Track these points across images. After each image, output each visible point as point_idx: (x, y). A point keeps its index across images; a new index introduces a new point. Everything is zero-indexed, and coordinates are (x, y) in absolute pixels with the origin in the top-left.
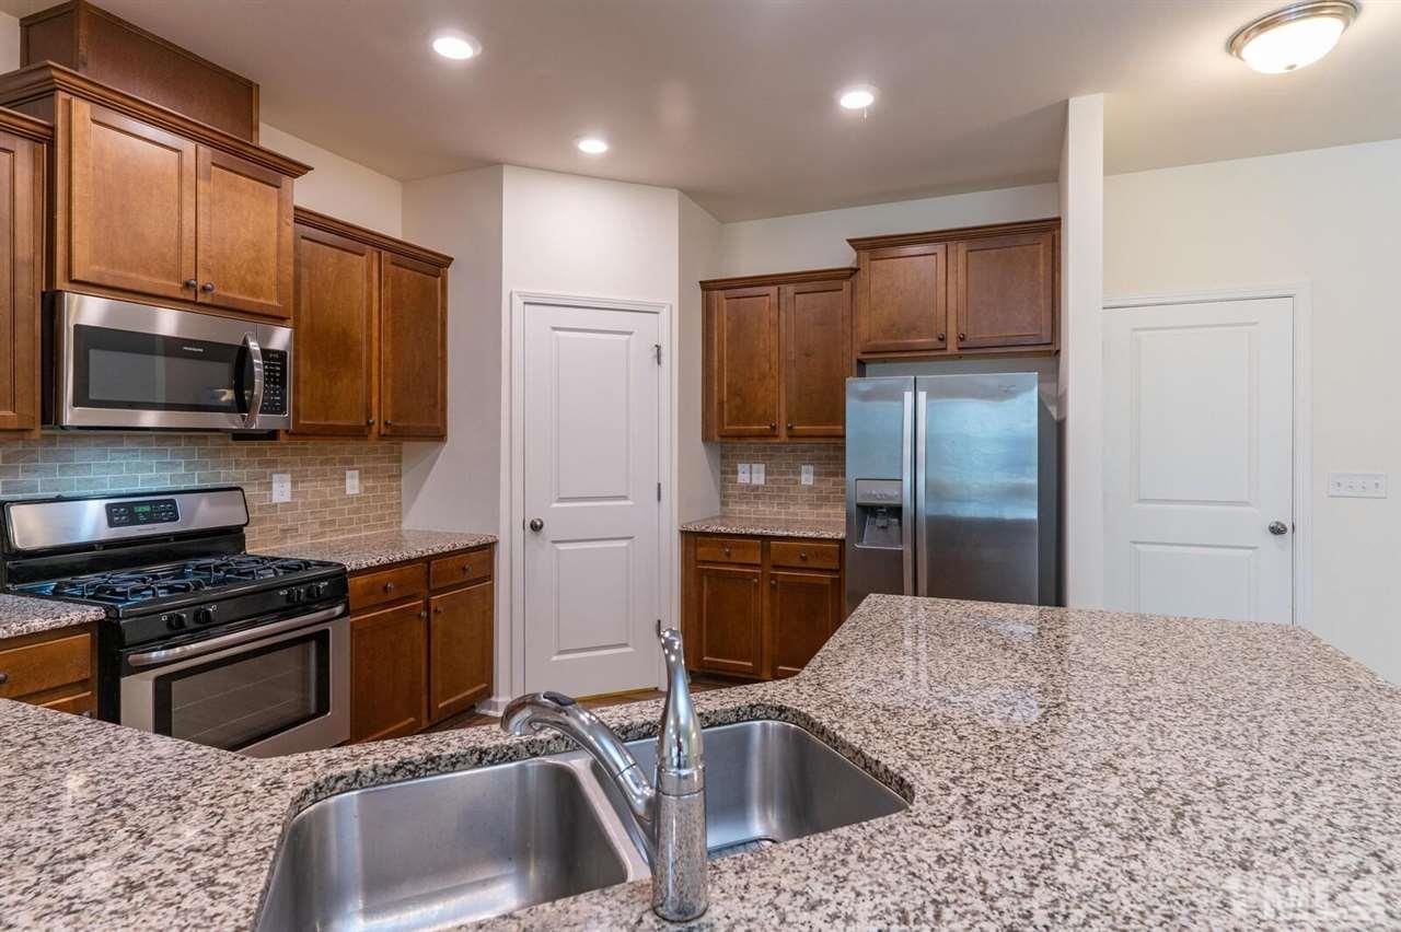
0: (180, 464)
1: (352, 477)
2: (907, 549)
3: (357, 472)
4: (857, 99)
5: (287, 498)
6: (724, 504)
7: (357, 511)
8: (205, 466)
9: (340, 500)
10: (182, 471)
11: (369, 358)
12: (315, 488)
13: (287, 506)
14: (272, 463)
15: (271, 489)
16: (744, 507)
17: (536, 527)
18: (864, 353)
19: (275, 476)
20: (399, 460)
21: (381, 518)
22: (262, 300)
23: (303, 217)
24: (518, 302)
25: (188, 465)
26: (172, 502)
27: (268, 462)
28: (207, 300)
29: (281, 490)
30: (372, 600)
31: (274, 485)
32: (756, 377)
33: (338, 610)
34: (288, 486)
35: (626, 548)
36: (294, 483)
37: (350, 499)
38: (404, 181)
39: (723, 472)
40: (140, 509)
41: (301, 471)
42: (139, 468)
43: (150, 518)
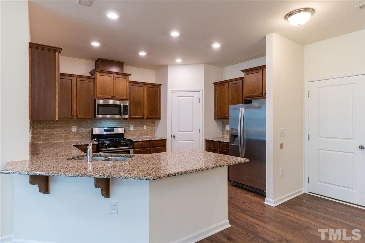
1: (145, 126)
2: (239, 145)
4: (216, 46)
5: (133, 129)
6: (223, 134)
7: (146, 132)
8: (119, 124)
9: (142, 130)
10: (116, 124)
11: (144, 105)
12: (138, 128)
13: (133, 131)
14: (130, 123)
15: (130, 128)
16: (227, 135)
17: (174, 137)
18: (245, 98)
19: (131, 125)
20: (154, 123)
21: (151, 134)
22: (123, 97)
23: (130, 82)
24: (170, 92)
25: (117, 123)
26: (113, 129)
28: (115, 98)
29: (132, 128)
30: (139, 147)
31: (131, 127)
32: (224, 104)
33: (131, 147)
35: (193, 142)
36: (134, 127)
37: (145, 130)
38: (156, 70)
39: (223, 127)
40: (109, 130)
41: (135, 125)
42: (110, 124)
43: (110, 131)
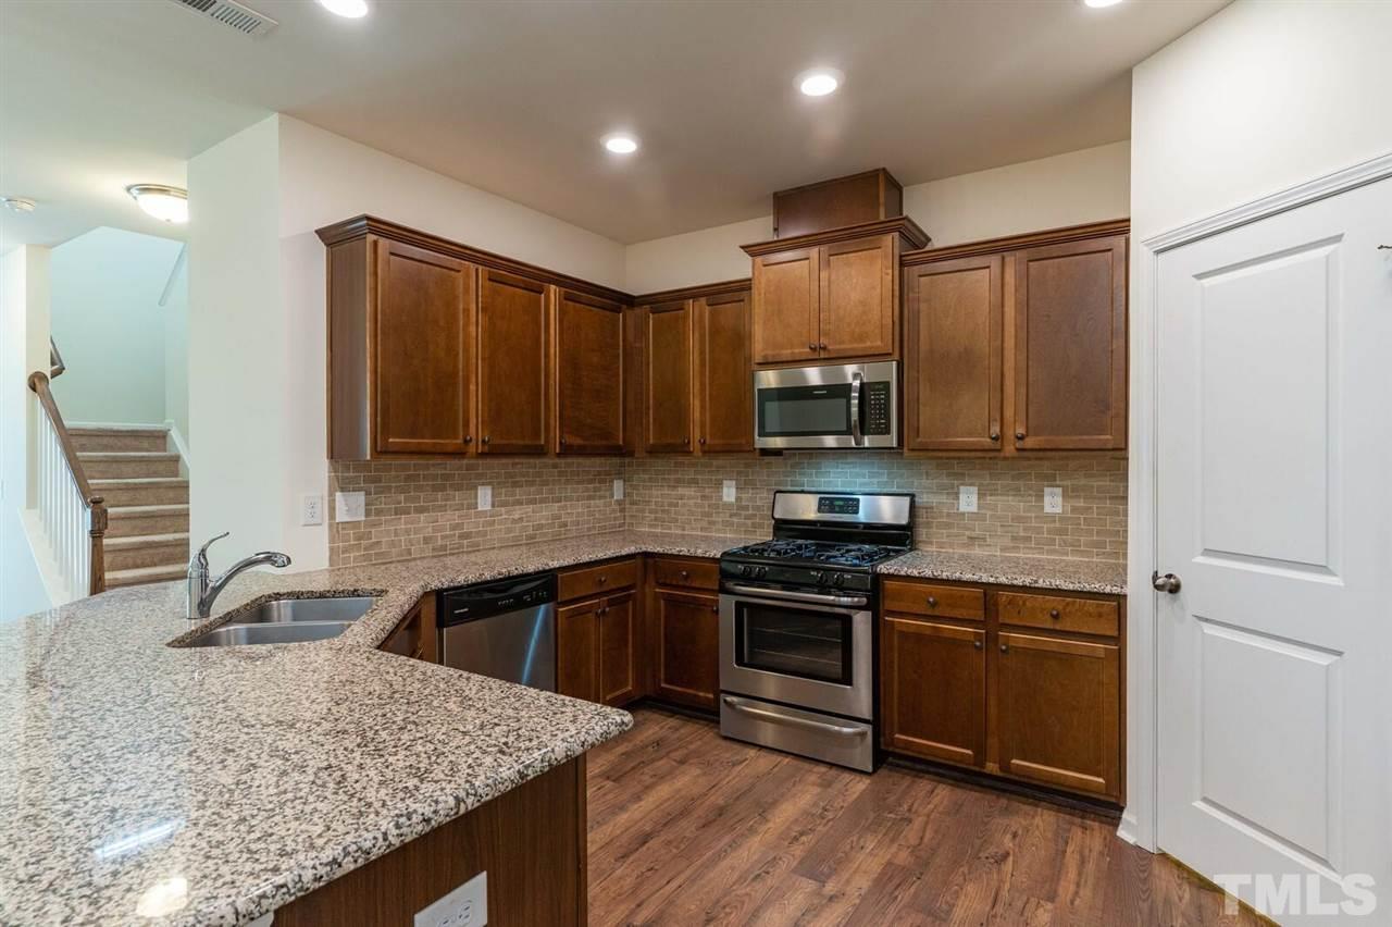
0: (884, 474)
3: (1059, 490)
5: (974, 508)
7: (1061, 531)
8: (902, 476)
9: (1036, 517)
12: (1008, 504)
13: (975, 516)
14: (958, 476)
15: (958, 498)
19: (961, 488)
22: (868, 344)
24: (1148, 255)
26: (857, 500)
27: (955, 474)
28: (830, 355)
29: (968, 501)
30: (916, 610)
31: (961, 496)
34: (974, 498)
35: (1331, 667)
36: (981, 495)
37: (1052, 518)
40: (838, 503)
41: (988, 485)
42: (858, 475)
43: (842, 510)
